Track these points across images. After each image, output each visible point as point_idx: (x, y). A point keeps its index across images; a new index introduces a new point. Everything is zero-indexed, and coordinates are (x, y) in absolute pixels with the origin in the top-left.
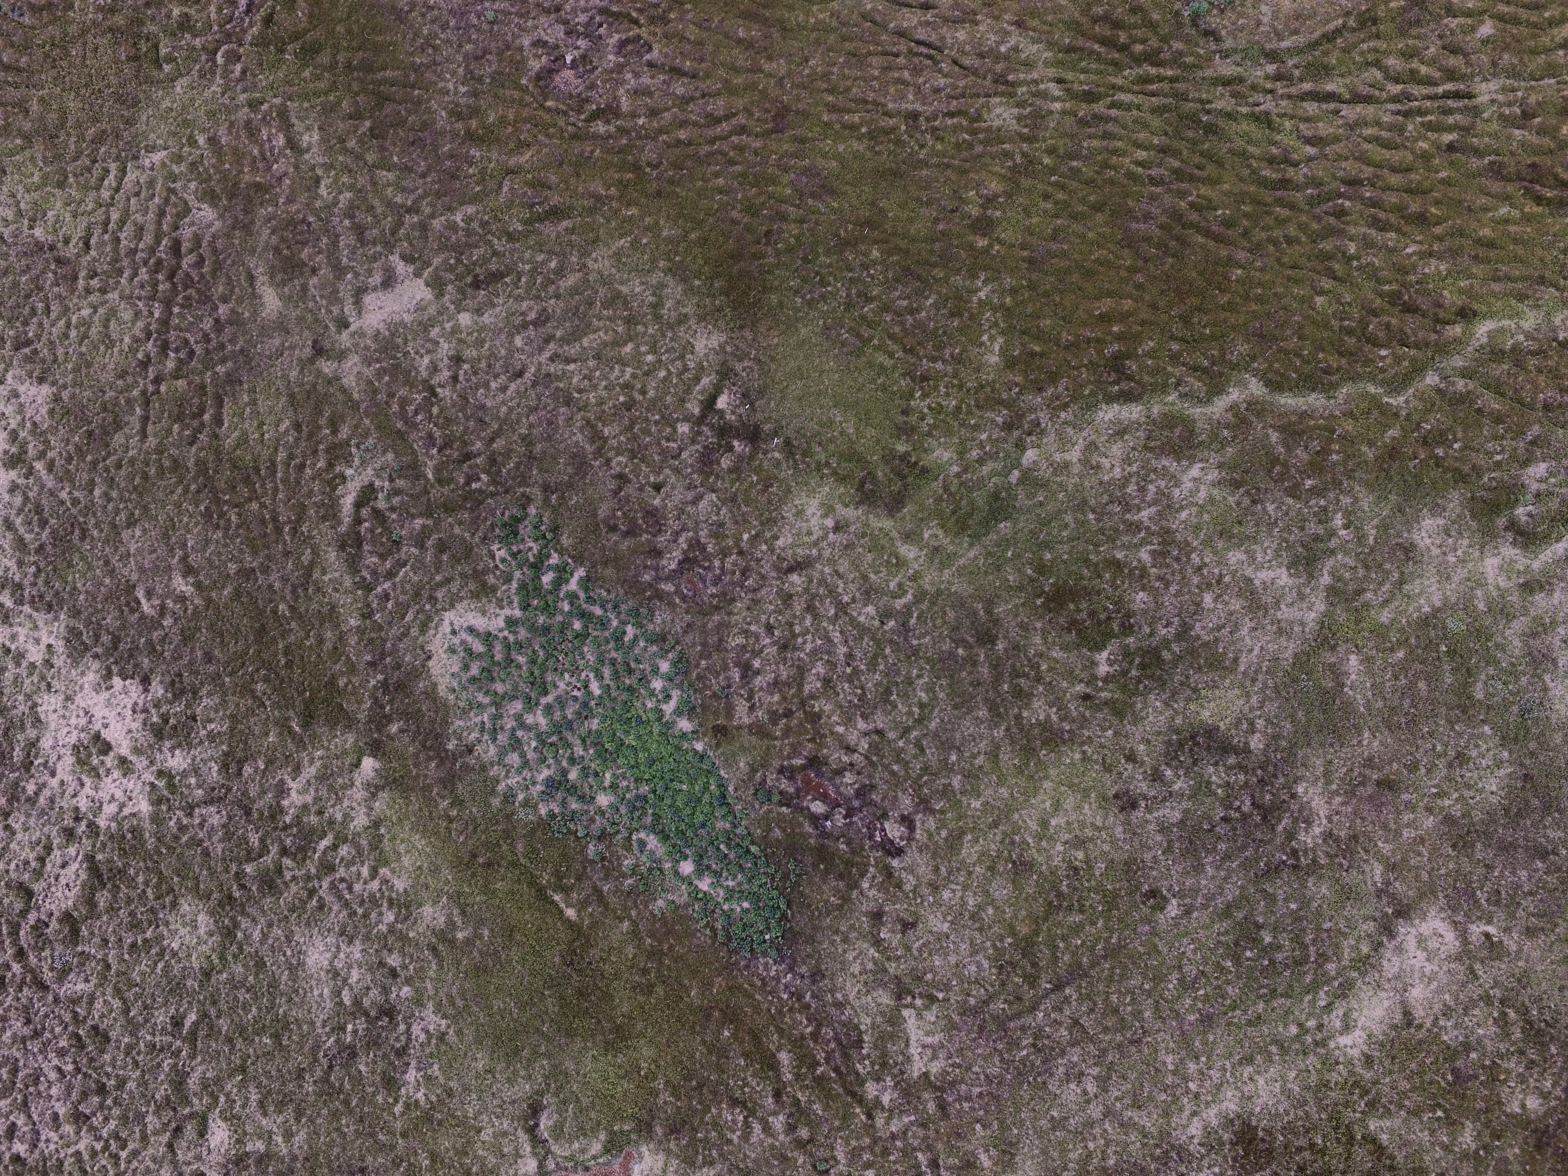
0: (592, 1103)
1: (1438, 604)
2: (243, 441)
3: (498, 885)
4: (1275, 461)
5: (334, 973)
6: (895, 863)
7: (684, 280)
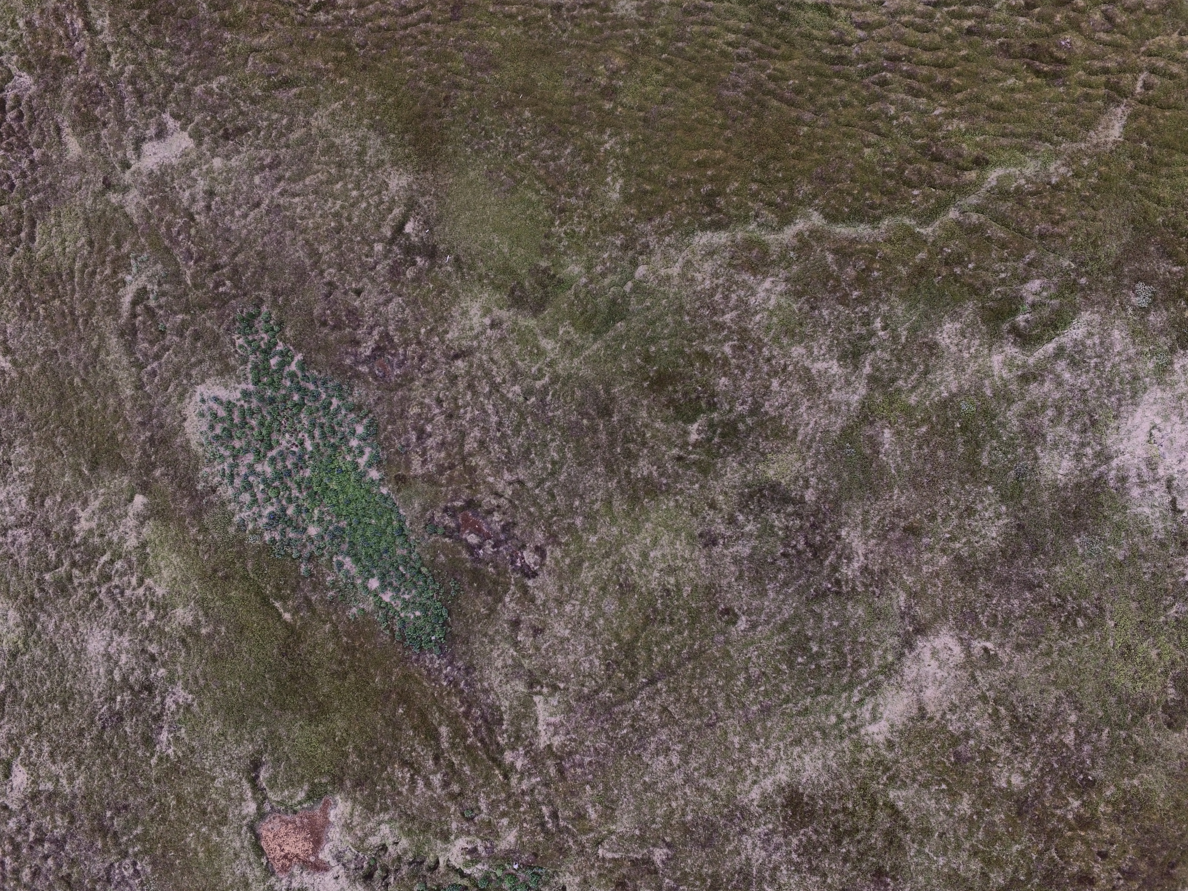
0: (299, 761)
1: (955, 390)
2: (50, 254)
3: (232, 594)
4: (830, 276)
5: (108, 657)
6: (530, 583)
7: (382, 134)
